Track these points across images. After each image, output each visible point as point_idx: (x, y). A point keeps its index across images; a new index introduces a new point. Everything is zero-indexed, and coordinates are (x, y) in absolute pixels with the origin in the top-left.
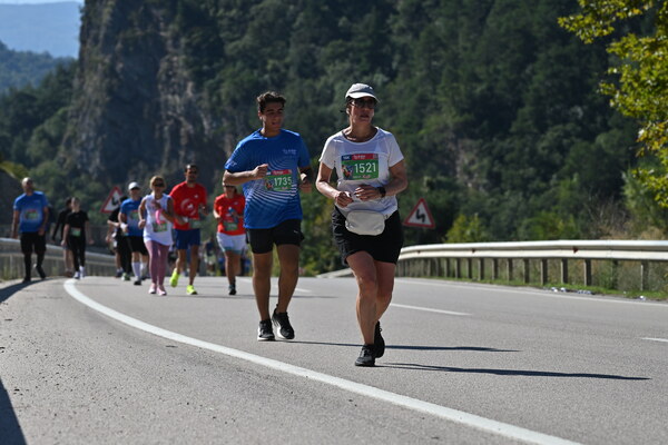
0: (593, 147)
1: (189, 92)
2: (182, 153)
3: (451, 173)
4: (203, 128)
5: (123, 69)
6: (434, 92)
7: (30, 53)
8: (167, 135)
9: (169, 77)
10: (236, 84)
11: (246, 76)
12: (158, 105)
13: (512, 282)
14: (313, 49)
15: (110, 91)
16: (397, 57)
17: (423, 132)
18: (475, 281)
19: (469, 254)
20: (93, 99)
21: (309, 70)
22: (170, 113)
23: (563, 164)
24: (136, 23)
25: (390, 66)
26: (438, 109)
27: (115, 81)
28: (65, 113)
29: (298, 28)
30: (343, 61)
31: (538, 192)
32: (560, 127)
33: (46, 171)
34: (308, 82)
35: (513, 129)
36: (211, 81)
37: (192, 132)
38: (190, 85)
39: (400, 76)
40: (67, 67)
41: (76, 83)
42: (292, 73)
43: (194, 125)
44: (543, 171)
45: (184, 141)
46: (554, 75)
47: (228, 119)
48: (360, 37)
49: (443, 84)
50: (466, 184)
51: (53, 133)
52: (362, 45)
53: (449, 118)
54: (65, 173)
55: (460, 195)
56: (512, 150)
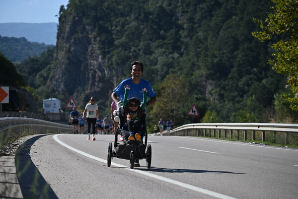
0: (261, 84)
1: (100, 60)
2: (96, 84)
3: (204, 94)
4: (105, 74)
5: (74, 50)
6: (198, 62)
7: (36, 43)
8: (90, 77)
9: (92, 53)
10: (118, 56)
11: (122, 53)
12: (87, 64)
13: (232, 139)
14: (150, 43)
15: (68, 58)
16: (183, 47)
17: (193, 77)
18: (217, 138)
19: (215, 127)
20: (62, 62)
21: (148, 51)
22: (92, 68)
23: (249, 91)
24: (79, 32)
25: (181, 50)
26: (199, 68)
27: (70, 55)
28: (50, 67)
29: (144, 35)
30: (162, 48)
31: (239, 102)
32: (248, 76)
33: (42, 90)
34: (147, 56)
35: (229, 77)
36: (109, 55)
37: (100, 76)
38: (100, 56)
39: (184, 54)
40: (51, 49)
41: (55, 55)
42: (141, 52)
43: (101, 72)
44: (241, 93)
45: (97, 79)
46: (246, 55)
47: (115, 71)
48: (169, 39)
49: (201, 58)
50: (210, 98)
51: (45, 75)
52: (169, 42)
53: (203, 72)
54: (49, 91)
55: (207, 103)
56: (229, 85)
